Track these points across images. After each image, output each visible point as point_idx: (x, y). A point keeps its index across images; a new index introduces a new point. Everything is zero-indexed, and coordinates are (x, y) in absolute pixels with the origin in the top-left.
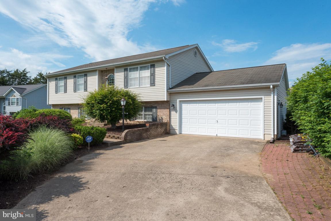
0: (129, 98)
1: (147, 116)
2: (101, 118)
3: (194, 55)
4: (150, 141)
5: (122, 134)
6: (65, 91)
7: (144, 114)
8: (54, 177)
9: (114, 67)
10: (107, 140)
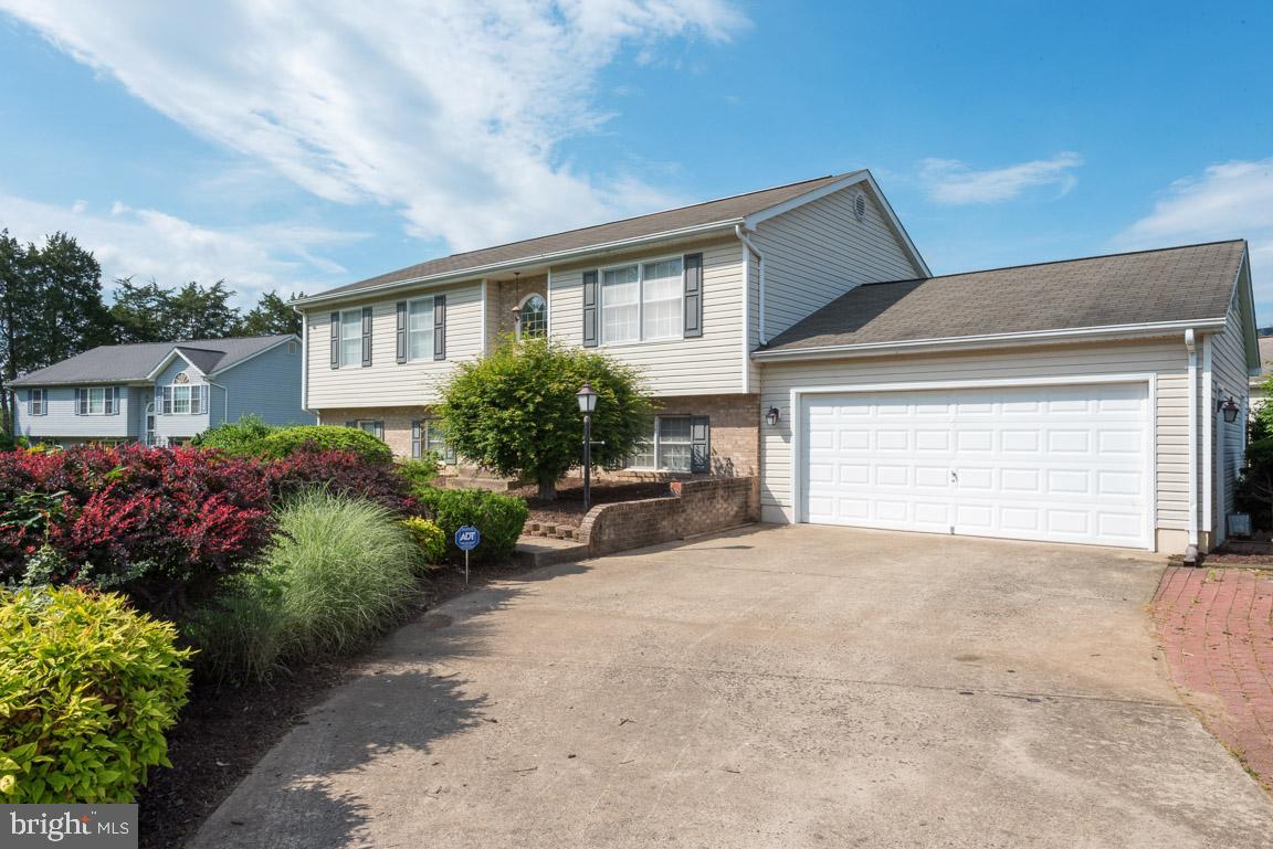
0: (605, 386)
1: (671, 455)
2: (501, 458)
3: (853, 216)
4: (687, 547)
5: (580, 521)
6: (367, 360)
7: (659, 445)
8: (361, 676)
9: (546, 268)
10: (526, 543)
